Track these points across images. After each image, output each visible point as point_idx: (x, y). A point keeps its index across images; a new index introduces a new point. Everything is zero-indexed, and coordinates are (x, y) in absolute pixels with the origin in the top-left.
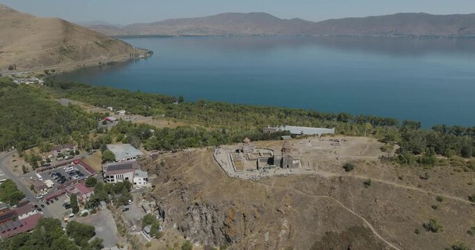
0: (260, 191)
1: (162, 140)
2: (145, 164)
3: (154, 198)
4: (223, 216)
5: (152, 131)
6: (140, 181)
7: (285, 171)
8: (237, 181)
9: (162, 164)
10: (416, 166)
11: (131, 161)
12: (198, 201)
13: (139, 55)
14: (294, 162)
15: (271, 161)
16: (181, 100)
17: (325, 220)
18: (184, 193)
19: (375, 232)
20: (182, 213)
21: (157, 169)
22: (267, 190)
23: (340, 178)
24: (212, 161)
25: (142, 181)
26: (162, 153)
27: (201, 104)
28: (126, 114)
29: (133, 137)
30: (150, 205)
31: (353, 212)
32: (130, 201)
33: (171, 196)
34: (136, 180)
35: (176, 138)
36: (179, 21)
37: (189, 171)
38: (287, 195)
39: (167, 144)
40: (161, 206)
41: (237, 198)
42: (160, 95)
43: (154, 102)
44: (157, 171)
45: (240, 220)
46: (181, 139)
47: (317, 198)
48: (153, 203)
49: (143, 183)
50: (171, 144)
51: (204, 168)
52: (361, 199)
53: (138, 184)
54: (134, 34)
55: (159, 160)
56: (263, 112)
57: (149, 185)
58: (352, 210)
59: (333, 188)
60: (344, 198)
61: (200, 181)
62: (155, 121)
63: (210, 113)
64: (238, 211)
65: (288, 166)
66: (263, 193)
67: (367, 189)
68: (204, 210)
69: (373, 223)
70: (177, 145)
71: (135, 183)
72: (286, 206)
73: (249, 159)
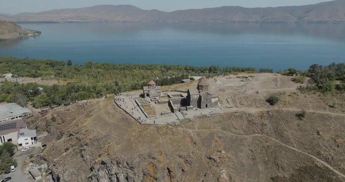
0: (184, 137)
1: (52, 96)
2: (33, 122)
3: (45, 160)
4: (141, 175)
5: (41, 89)
6: (27, 142)
7: (205, 111)
8: (152, 127)
9: (53, 119)
10: (337, 93)
11: (15, 119)
12: (105, 158)
13: (28, 34)
14: (213, 100)
15: (185, 102)
16: (69, 64)
17: (266, 163)
18: (84, 150)
19: (336, 171)
20: (83, 176)
21: (48, 125)
22: (192, 135)
23: (268, 112)
24: (115, 109)
25: (30, 141)
26: (52, 108)
27: (89, 65)
28: (12, 76)
29: (18, 95)
30: (40, 169)
31: (296, 149)
32: (12, 167)
33: (67, 155)
34: (21, 140)
35: (67, 93)
36: (62, 11)
37: (88, 123)
38: (217, 138)
39: (57, 99)
40: (54, 169)
41: (157, 150)
42: (48, 60)
43: (43, 66)
44: (47, 128)
45: (164, 177)
46: (73, 94)
47: (249, 138)
48: (44, 166)
49: (30, 143)
50: (63, 99)
51: (107, 118)
52: (300, 133)
53: (24, 145)
54: (23, 20)
55: (49, 116)
56: (147, 69)
57: (39, 144)
58: (294, 147)
59: (263, 125)
60: (280, 134)
61: (104, 133)
62: (44, 81)
63: (98, 72)
64: (161, 165)
65: (207, 106)
66: (188, 139)
67: (302, 122)
68: (114, 169)
69: (327, 160)
70: (70, 100)
71: (21, 145)
72: (220, 152)
73: (159, 102)
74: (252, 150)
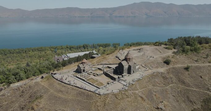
0: (136, 98)
17: (184, 102)
22: (140, 95)
23: (169, 70)
31: (195, 89)
47: (169, 88)
52: (192, 79)
59: (171, 78)
60: (182, 82)
65: (134, 72)
67: (189, 72)
72: (162, 102)
73: (98, 75)
74: (173, 96)
